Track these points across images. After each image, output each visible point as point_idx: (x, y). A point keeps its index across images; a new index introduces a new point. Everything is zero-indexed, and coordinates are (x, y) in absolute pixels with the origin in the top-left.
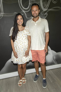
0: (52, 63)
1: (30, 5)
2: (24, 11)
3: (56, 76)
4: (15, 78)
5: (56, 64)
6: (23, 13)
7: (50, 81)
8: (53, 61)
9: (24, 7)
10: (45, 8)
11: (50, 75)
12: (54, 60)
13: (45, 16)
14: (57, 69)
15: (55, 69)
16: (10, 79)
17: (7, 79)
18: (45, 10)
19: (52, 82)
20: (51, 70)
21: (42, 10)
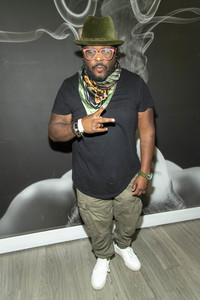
0: (166, 204)
1: (93, 3)
2: (71, 25)
3: (179, 249)
4: (43, 251)
5: (181, 208)
6: (69, 31)
7: (159, 264)
8: (172, 197)
9: (71, 9)
10: (144, 12)
11: (158, 243)
12: (175, 195)
13: (147, 40)
14: (184, 225)
15: (179, 226)
16: (26, 254)
17: (15, 256)
18: (144, 19)
19: (165, 267)
20: (161, 229)
21: (135, 21)
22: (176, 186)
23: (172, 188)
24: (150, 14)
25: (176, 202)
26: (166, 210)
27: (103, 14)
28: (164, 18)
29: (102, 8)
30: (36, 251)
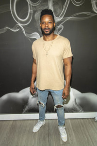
0: (72, 109)
1: (30, 14)
2: (20, 25)
5: (81, 112)
6: (19, 27)
10: (58, 16)
13: (59, 29)
18: (58, 20)
22: (78, 101)
23: (76, 102)
24: (61, 16)
25: (78, 109)
26: (72, 112)
27: (36, 18)
28: (69, 18)
29: (35, 15)
30: (9, 122)
